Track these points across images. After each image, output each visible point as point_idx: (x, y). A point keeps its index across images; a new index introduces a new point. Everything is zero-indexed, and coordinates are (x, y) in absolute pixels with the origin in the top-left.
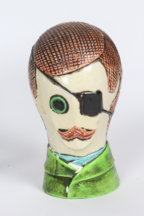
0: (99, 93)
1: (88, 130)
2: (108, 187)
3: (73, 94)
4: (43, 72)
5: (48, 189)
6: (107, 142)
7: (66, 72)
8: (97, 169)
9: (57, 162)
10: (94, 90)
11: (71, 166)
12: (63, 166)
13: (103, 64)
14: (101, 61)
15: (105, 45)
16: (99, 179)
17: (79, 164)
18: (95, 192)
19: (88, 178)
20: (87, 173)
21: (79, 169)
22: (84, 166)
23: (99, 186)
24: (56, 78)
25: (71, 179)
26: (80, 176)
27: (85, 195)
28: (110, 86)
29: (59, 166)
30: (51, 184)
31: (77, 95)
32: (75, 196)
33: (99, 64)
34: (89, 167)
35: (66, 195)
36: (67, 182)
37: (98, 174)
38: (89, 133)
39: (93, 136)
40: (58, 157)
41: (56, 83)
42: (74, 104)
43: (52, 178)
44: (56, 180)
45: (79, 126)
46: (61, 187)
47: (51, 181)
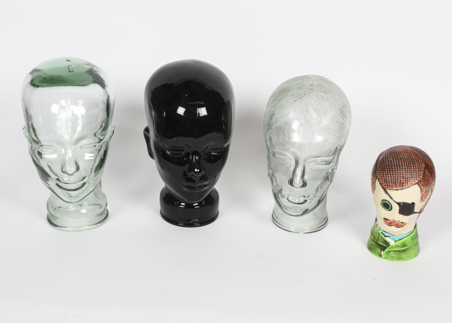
0: (413, 204)
1: (402, 223)
2: (409, 256)
3: (397, 203)
4: (381, 184)
5: (370, 248)
6: (416, 225)
7: (395, 189)
8: (404, 245)
9: (379, 234)
10: (410, 202)
11: (388, 239)
12: (382, 238)
13: (420, 186)
14: (418, 184)
15: (424, 172)
16: (404, 251)
17: (393, 239)
18: (399, 258)
19: (397, 249)
20: (397, 246)
21: (392, 243)
22: (396, 241)
23: (403, 255)
24: (387, 190)
25: (386, 248)
26: (392, 247)
27: (393, 258)
28: (422, 199)
29: (380, 238)
30: (373, 246)
31: (399, 204)
32: (386, 258)
33: (417, 186)
34: (398, 243)
35: (381, 256)
36: (383, 248)
37: (404, 248)
38: (403, 224)
39: (405, 226)
40: (380, 232)
41: (387, 193)
42: (396, 208)
43: (374, 243)
44: (376, 245)
45: (397, 220)
46: (378, 250)
47: (373, 244)
